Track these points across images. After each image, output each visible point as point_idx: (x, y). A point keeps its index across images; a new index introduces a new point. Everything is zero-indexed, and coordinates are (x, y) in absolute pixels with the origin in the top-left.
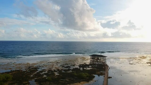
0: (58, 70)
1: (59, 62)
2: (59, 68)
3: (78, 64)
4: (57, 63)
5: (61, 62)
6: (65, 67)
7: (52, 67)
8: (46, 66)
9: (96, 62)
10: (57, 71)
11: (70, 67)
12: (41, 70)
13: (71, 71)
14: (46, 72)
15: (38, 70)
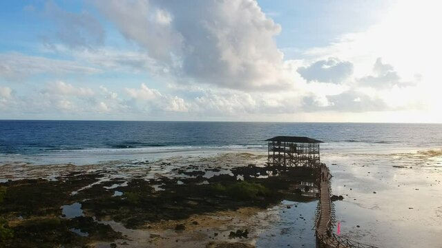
0: (164, 179)
1: (169, 162)
2: (168, 176)
3: (231, 168)
4: (164, 164)
5: (175, 163)
6: (186, 173)
7: (145, 173)
8: (127, 171)
9: (287, 161)
10: (159, 183)
11: (204, 173)
12: (108, 180)
13: (206, 182)
14: (125, 184)
15: (98, 180)
